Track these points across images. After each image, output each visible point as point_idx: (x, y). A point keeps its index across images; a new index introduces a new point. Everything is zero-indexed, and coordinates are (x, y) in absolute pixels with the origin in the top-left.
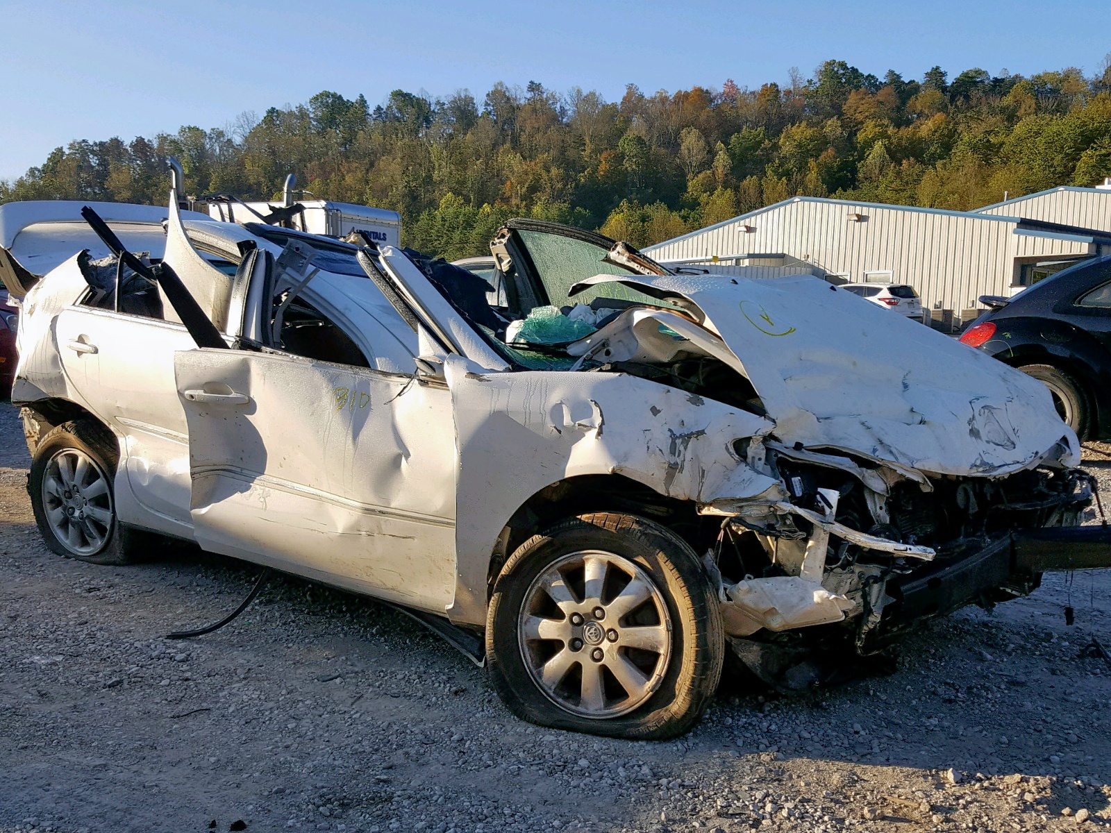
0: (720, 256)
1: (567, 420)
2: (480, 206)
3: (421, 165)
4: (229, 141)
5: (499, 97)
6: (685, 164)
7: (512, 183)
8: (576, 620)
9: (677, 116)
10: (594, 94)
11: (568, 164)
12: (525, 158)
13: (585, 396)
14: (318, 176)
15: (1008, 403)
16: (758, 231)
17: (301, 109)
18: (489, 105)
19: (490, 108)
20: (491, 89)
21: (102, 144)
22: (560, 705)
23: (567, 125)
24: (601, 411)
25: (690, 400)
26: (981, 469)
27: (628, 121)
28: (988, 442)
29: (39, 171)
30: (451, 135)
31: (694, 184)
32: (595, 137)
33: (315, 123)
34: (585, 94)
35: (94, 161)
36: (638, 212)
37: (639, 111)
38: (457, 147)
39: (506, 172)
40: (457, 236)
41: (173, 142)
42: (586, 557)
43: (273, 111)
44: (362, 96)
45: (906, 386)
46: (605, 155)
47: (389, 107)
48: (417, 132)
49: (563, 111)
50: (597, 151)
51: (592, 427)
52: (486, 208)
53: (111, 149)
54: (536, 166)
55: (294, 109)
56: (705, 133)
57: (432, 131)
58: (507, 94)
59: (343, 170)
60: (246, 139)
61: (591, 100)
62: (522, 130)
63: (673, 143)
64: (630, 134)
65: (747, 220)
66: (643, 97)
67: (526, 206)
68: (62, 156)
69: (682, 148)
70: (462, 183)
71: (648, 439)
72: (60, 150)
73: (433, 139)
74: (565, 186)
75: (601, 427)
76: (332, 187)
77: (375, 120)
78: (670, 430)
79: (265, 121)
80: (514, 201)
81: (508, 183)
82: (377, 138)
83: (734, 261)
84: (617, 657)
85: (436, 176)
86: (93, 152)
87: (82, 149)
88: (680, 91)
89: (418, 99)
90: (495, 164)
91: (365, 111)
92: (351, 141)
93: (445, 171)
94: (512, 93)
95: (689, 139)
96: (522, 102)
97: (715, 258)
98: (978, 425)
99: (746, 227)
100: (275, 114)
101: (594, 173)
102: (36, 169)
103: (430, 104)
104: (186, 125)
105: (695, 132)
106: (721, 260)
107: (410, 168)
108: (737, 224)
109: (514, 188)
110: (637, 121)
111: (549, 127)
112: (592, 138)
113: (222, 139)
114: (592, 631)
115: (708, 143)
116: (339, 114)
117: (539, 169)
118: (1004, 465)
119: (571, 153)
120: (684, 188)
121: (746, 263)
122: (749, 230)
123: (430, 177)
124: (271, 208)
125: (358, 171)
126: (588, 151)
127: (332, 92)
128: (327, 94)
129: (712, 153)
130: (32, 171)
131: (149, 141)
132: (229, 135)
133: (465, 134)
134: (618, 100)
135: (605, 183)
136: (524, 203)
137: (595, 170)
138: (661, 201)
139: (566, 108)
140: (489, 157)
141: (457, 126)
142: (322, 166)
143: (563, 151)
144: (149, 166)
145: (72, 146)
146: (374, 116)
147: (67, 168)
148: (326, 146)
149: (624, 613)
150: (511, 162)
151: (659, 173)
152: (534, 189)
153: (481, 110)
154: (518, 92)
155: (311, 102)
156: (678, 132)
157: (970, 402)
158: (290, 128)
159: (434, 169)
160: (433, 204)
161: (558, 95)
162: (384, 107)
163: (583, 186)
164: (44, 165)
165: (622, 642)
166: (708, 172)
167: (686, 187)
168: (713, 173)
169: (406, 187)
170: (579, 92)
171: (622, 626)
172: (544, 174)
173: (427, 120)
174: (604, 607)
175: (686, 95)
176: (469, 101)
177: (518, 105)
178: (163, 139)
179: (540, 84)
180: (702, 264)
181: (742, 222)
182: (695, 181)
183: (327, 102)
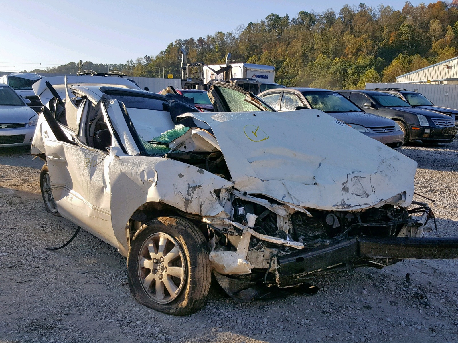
0: (431, 80)
1: (145, 178)
2: (334, 58)
3: (309, 42)
4: (234, 37)
5: (346, 11)
6: (431, 36)
7: (349, 48)
8: (155, 261)
9: (429, 14)
10: (389, 7)
11: (375, 39)
12: (355, 37)
13: (153, 168)
14: (267, 50)
15: (372, 175)
16: (453, 68)
17: (262, 22)
18: (341, 14)
19: (341, 16)
20: (342, 7)
21: (186, 41)
22: (149, 295)
23: (376, 21)
24: (157, 175)
25: (198, 171)
26: (341, 207)
27: (405, 18)
28: (352, 194)
29: (164, 52)
30: (324, 28)
31: (435, 45)
32: (389, 26)
33: (267, 27)
34: (385, 7)
35: (184, 47)
36: (407, 59)
37: (411, 13)
38: (325, 34)
39: (347, 43)
40: (323, 72)
41: (213, 38)
42: (160, 235)
43: (251, 23)
44: (287, 15)
45: (320, 165)
46: (393, 33)
47: (298, 19)
48: (309, 28)
49: (375, 15)
50: (390, 32)
51: (153, 182)
52: (337, 59)
53: (190, 43)
54: (361, 40)
55: (259, 22)
56: (442, 21)
57: (316, 27)
58: (349, 9)
59: (277, 46)
60: (240, 36)
61: (388, 9)
62: (355, 25)
63: (426, 27)
64: (405, 24)
65: (448, 63)
66: (413, 7)
67: (355, 58)
68: (172, 46)
69: (430, 29)
70: (327, 49)
71: (175, 188)
72: (172, 44)
73: (316, 31)
74: (373, 48)
75: (156, 182)
76: (272, 54)
77: (292, 24)
78: (188, 184)
79: (247, 28)
80: (349, 56)
81: (347, 48)
82: (292, 32)
83: (440, 82)
84: (166, 278)
85: (316, 47)
86: (183, 44)
87: (179, 43)
88: (431, 3)
89: (310, 14)
90: (342, 40)
91: (288, 21)
92: (281, 34)
93: (320, 44)
94: (352, 9)
95: (433, 25)
96: (356, 12)
97: (429, 81)
98: (349, 185)
99: (447, 66)
100: (252, 25)
101: (387, 42)
102: (163, 51)
103: (315, 16)
104: (217, 32)
105: (437, 21)
106: (431, 82)
107: (305, 44)
108: (443, 65)
109: (349, 50)
110: (409, 18)
111: (367, 22)
112: (388, 26)
113: (231, 36)
114: (160, 266)
115: (443, 26)
116: (277, 23)
117: (362, 41)
118: (358, 205)
119: (377, 34)
120: (430, 47)
121: (446, 83)
122: (449, 67)
123: (313, 47)
124: (221, 67)
125: (283, 46)
126: (385, 33)
127: (275, 14)
128: (273, 15)
129: (445, 30)
130: (162, 52)
131: (204, 38)
132: (233, 35)
133: (330, 28)
134: (401, 9)
135: (393, 46)
136: (354, 56)
137: (388, 40)
138: (418, 53)
139: (376, 14)
140: (339, 37)
141: (327, 24)
142: (269, 46)
143: (374, 32)
144: (203, 49)
145: (176, 42)
146: (291, 23)
147: (174, 51)
148: (271, 37)
149: (170, 260)
150: (349, 39)
151: (418, 40)
152: (359, 50)
153: (337, 17)
154: (355, 8)
155: (266, 18)
156: (429, 22)
157: (347, 175)
158: (257, 30)
159: (315, 44)
160: (314, 59)
161: (372, 8)
162: (296, 19)
163: (382, 48)
164: (166, 50)
165: (168, 273)
166: (442, 39)
167: (431, 46)
168: (445, 40)
169: (302, 52)
170: (382, 6)
171: (169, 266)
172: (364, 44)
173: (314, 23)
174: (164, 257)
175: (434, 5)
176: (333, 13)
177: (354, 14)
178: (209, 37)
179: (364, 4)
180: (422, 83)
181: (445, 64)
182: (436, 44)
183: (273, 18)
